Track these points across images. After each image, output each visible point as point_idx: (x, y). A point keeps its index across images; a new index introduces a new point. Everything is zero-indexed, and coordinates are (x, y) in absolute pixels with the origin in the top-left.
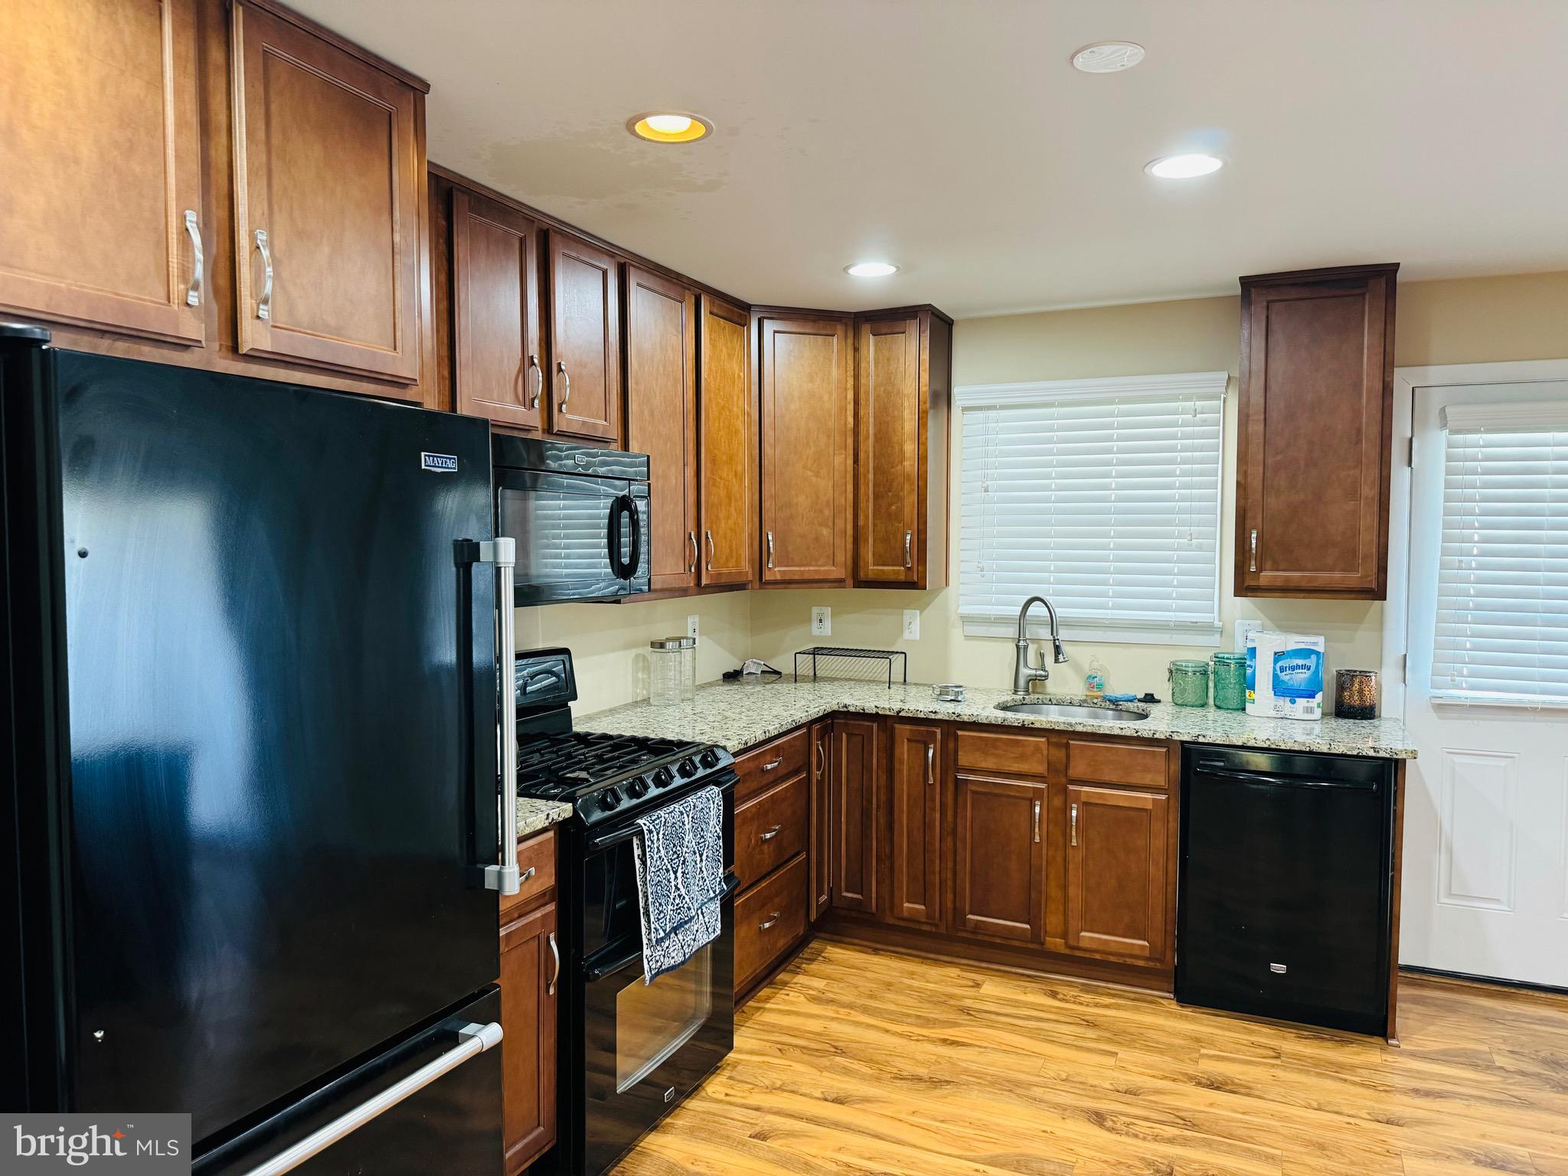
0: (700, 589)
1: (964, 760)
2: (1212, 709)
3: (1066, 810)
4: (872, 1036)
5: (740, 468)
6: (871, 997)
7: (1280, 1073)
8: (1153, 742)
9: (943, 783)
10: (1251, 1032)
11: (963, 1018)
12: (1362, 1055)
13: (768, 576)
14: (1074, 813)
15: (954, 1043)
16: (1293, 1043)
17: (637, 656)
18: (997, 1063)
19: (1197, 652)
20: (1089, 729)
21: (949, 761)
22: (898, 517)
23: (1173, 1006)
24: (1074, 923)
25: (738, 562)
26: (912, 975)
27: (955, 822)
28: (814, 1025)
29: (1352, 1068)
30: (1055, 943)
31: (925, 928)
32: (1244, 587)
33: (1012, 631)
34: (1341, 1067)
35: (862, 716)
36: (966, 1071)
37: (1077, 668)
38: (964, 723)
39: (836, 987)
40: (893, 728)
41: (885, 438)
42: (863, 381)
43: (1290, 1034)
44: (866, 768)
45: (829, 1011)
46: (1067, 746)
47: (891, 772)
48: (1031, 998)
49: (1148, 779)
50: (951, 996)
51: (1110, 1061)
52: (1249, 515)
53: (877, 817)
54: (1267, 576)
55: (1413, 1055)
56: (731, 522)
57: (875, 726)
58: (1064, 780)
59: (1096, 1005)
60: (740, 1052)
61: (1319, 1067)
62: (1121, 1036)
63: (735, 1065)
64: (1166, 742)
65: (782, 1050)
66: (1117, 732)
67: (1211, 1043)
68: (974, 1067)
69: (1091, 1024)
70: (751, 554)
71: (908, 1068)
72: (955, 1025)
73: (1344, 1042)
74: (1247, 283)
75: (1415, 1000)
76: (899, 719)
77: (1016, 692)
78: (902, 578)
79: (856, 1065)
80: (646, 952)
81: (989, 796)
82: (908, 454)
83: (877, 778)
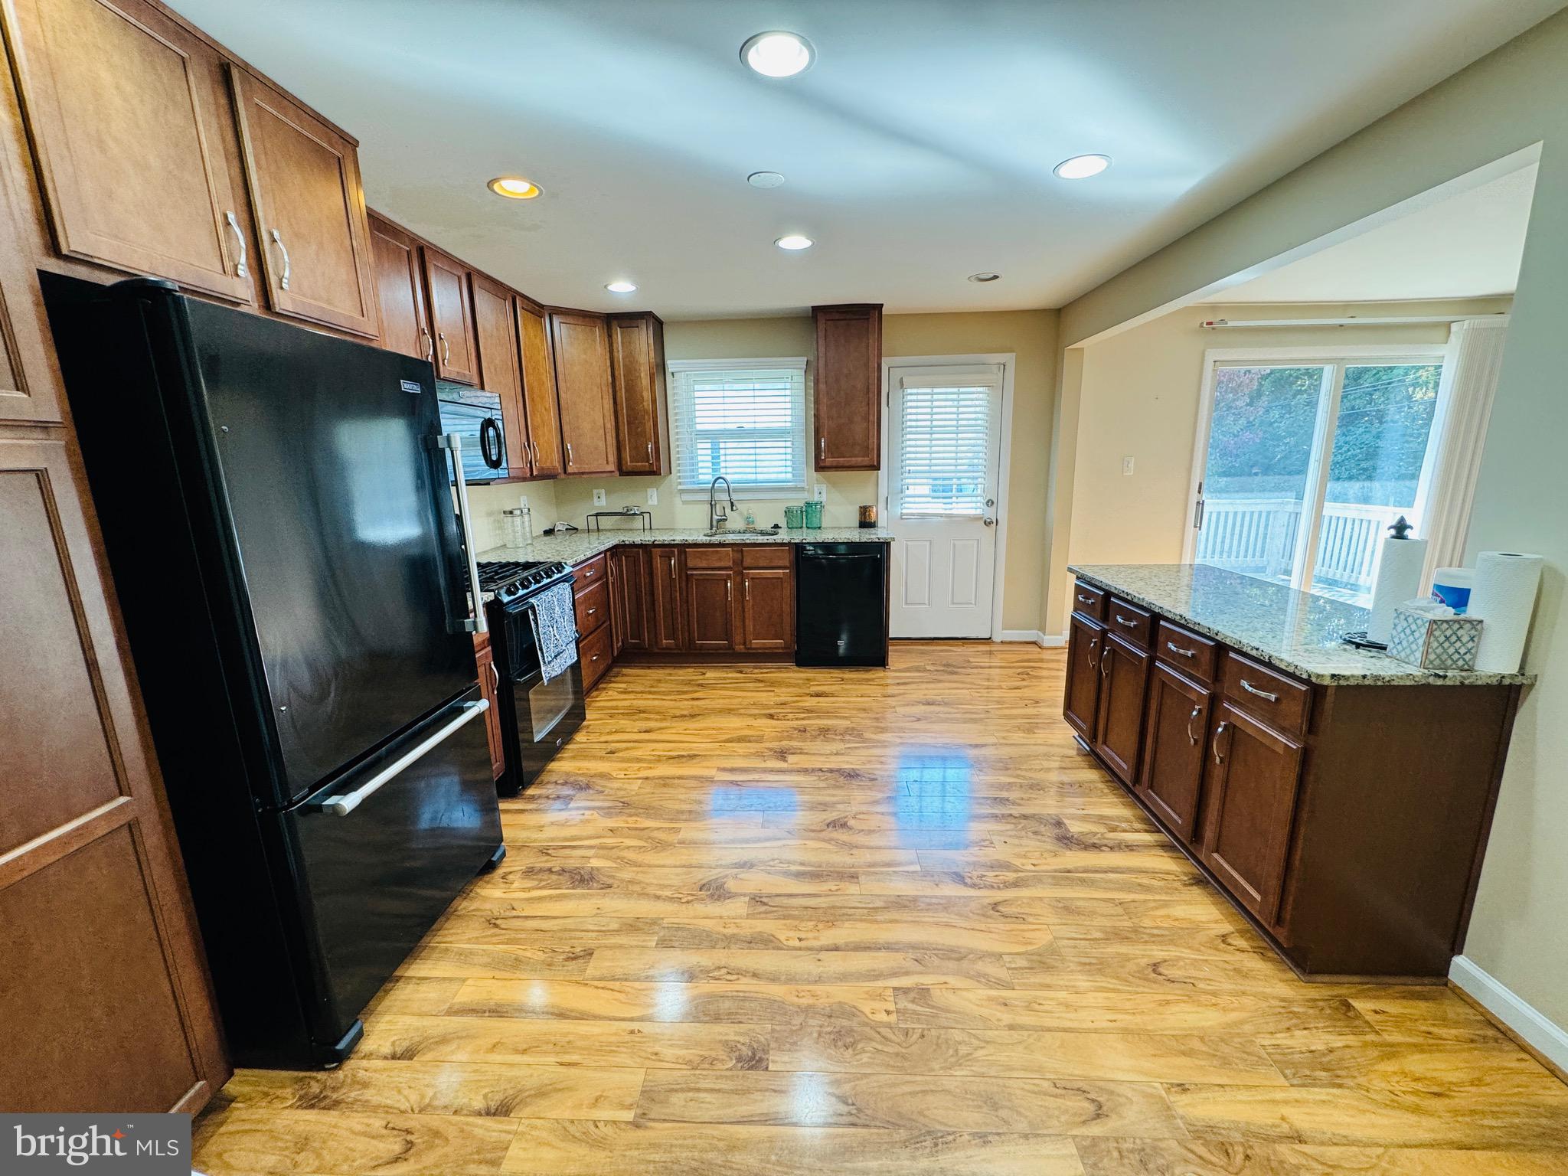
0: (532, 478)
1: (690, 564)
2: (805, 529)
3: (743, 583)
4: (656, 703)
5: (547, 407)
6: (652, 687)
7: (844, 686)
8: (782, 544)
9: (680, 577)
10: (830, 673)
11: (700, 688)
12: (877, 674)
13: (570, 470)
14: (747, 584)
15: (697, 699)
16: (848, 675)
17: (495, 521)
18: (719, 704)
19: (797, 501)
20: (752, 541)
21: (683, 565)
22: (643, 434)
23: (796, 668)
24: (750, 637)
25: (552, 462)
26: (670, 675)
27: (687, 597)
28: (627, 703)
29: (873, 680)
30: (740, 648)
31: (675, 651)
32: (820, 467)
33: (707, 497)
34: (868, 680)
35: (634, 546)
36: (706, 709)
37: (741, 514)
38: (690, 544)
39: (632, 685)
40: (651, 552)
41: (631, 388)
42: (615, 354)
43: (847, 671)
44: (637, 573)
45: (632, 696)
46: (742, 551)
47: (651, 574)
48: (730, 675)
49: (781, 563)
50: (693, 680)
51: (772, 694)
52: (821, 430)
53: (645, 599)
54: (830, 461)
55: (895, 671)
56: (546, 438)
57: (641, 551)
58: (741, 568)
59: (762, 673)
60: (589, 720)
61: (860, 682)
62: (774, 683)
63: (588, 727)
64: (789, 544)
65: (612, 716)
66: (766, 541)
67: (815, 680)
68: (709, 707)
69: (761, 681)
70: (559, 457)
71: (678, 713)
72: (696, 691)
73: (867, 671)
74: (815, 309)
75: (896, 651)
76: (654, 545)
77: (711, 529)
78: (647, 469)
79: (652, 716)
80: (543, 668)
81: (703, 581)
82: (645, 398)
83: (644, 580)
